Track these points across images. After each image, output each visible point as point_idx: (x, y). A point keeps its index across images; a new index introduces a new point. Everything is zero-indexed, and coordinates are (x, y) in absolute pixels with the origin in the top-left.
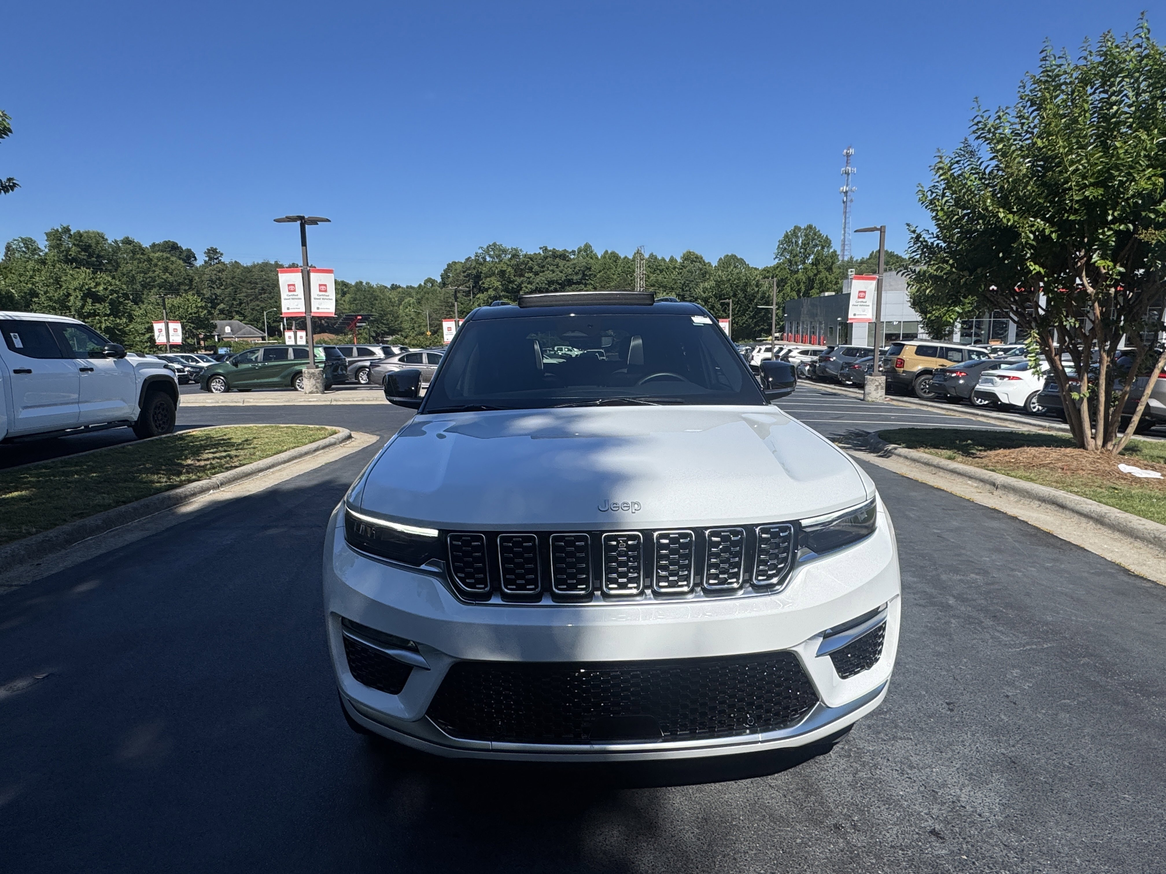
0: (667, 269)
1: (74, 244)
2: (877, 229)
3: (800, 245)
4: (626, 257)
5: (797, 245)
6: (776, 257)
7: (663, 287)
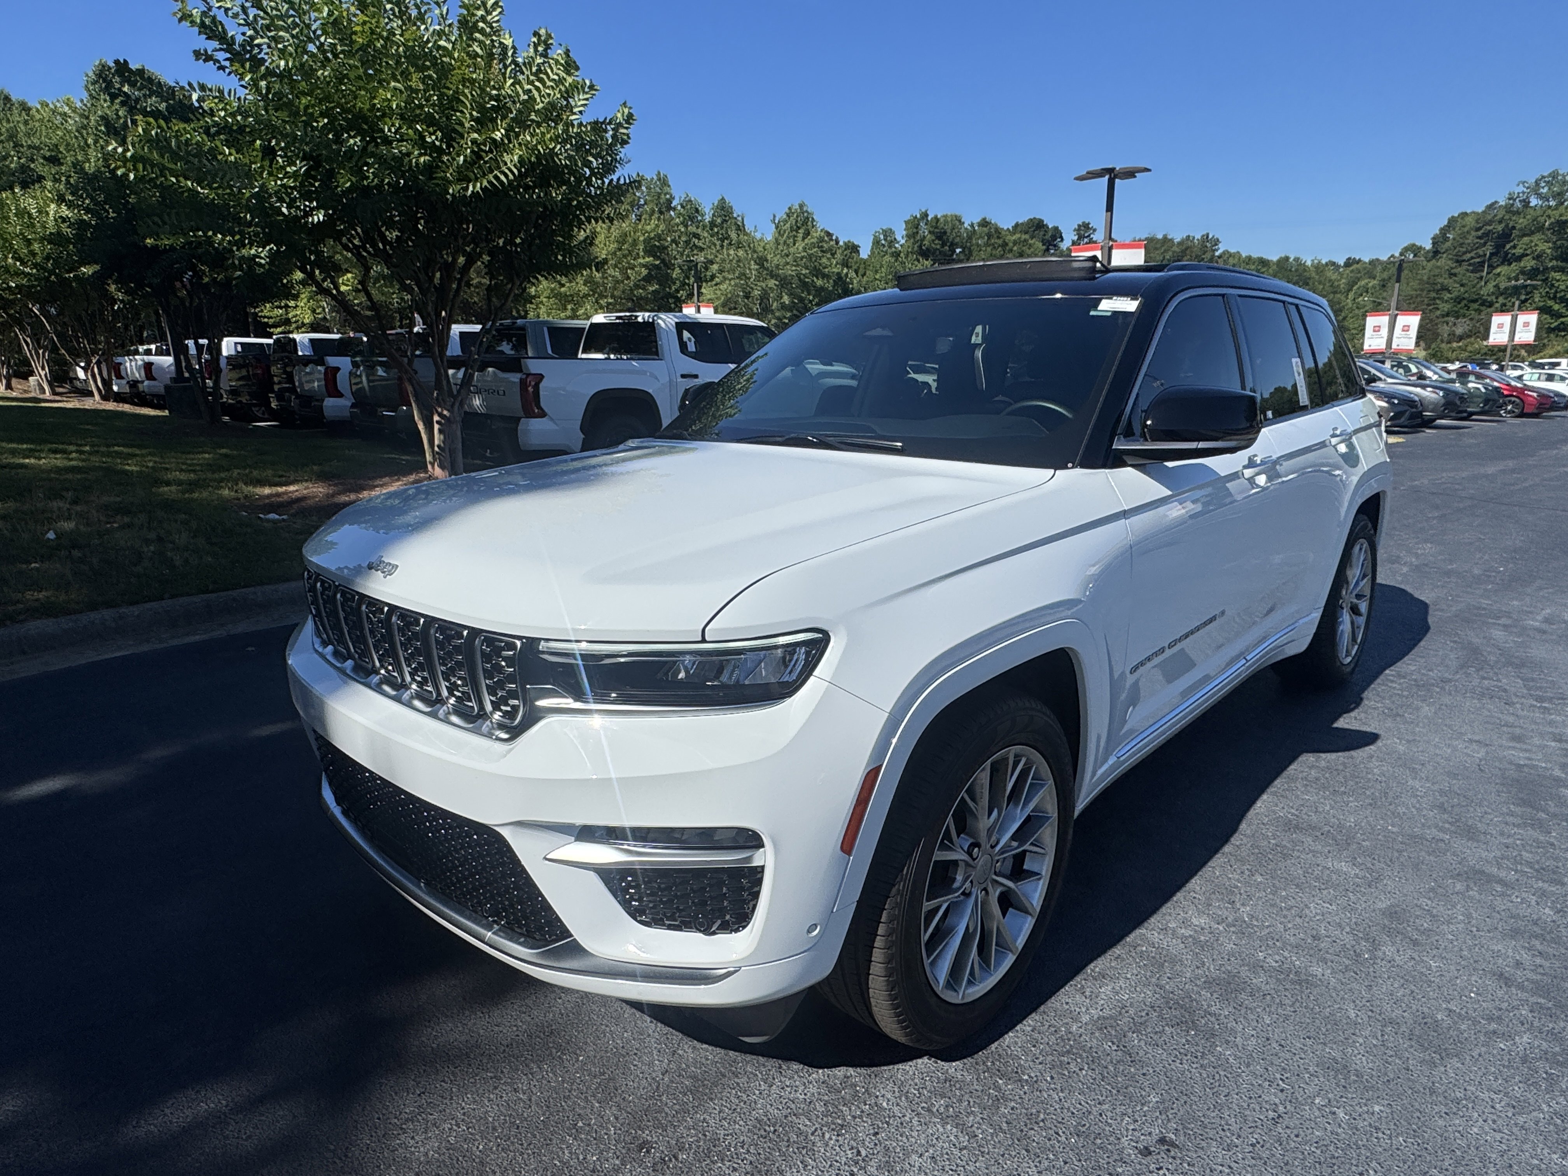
1: (930, 232)
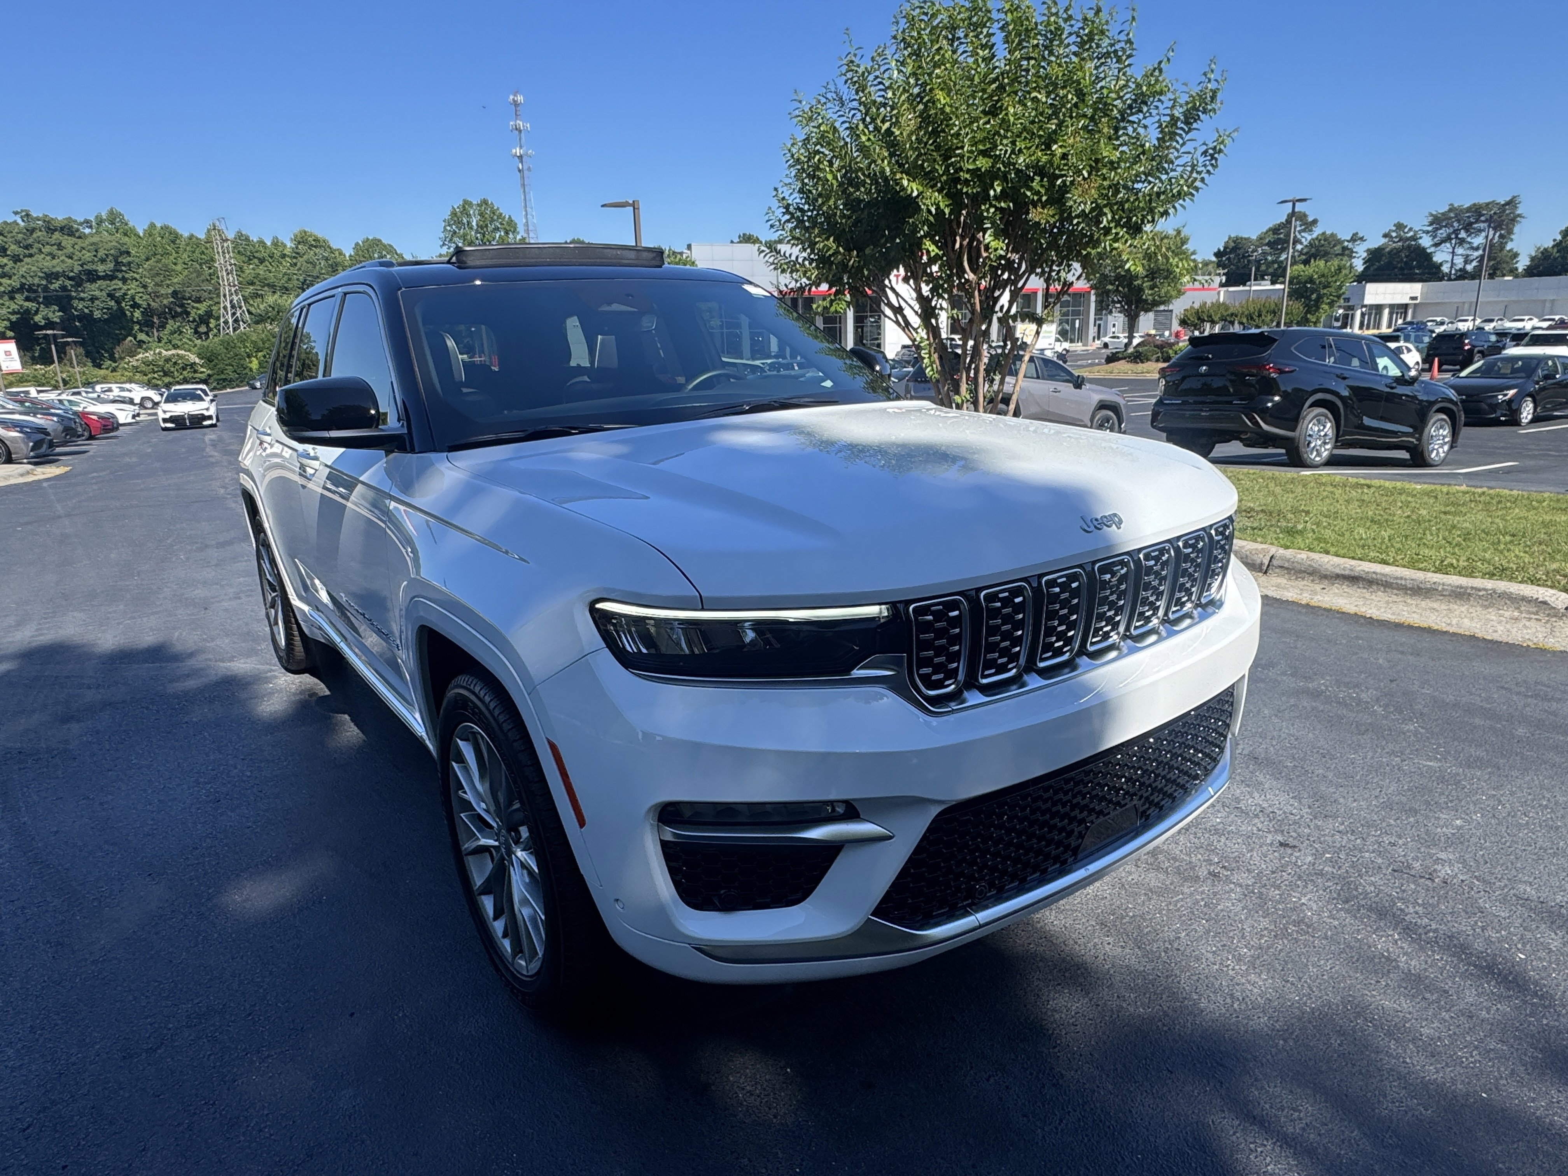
0: (271, 257)
2: (630, 205)
3: (475, 227)
4: (191, 237)
5: (471, 228)
6: (444, 244)
7: (268, 285)
